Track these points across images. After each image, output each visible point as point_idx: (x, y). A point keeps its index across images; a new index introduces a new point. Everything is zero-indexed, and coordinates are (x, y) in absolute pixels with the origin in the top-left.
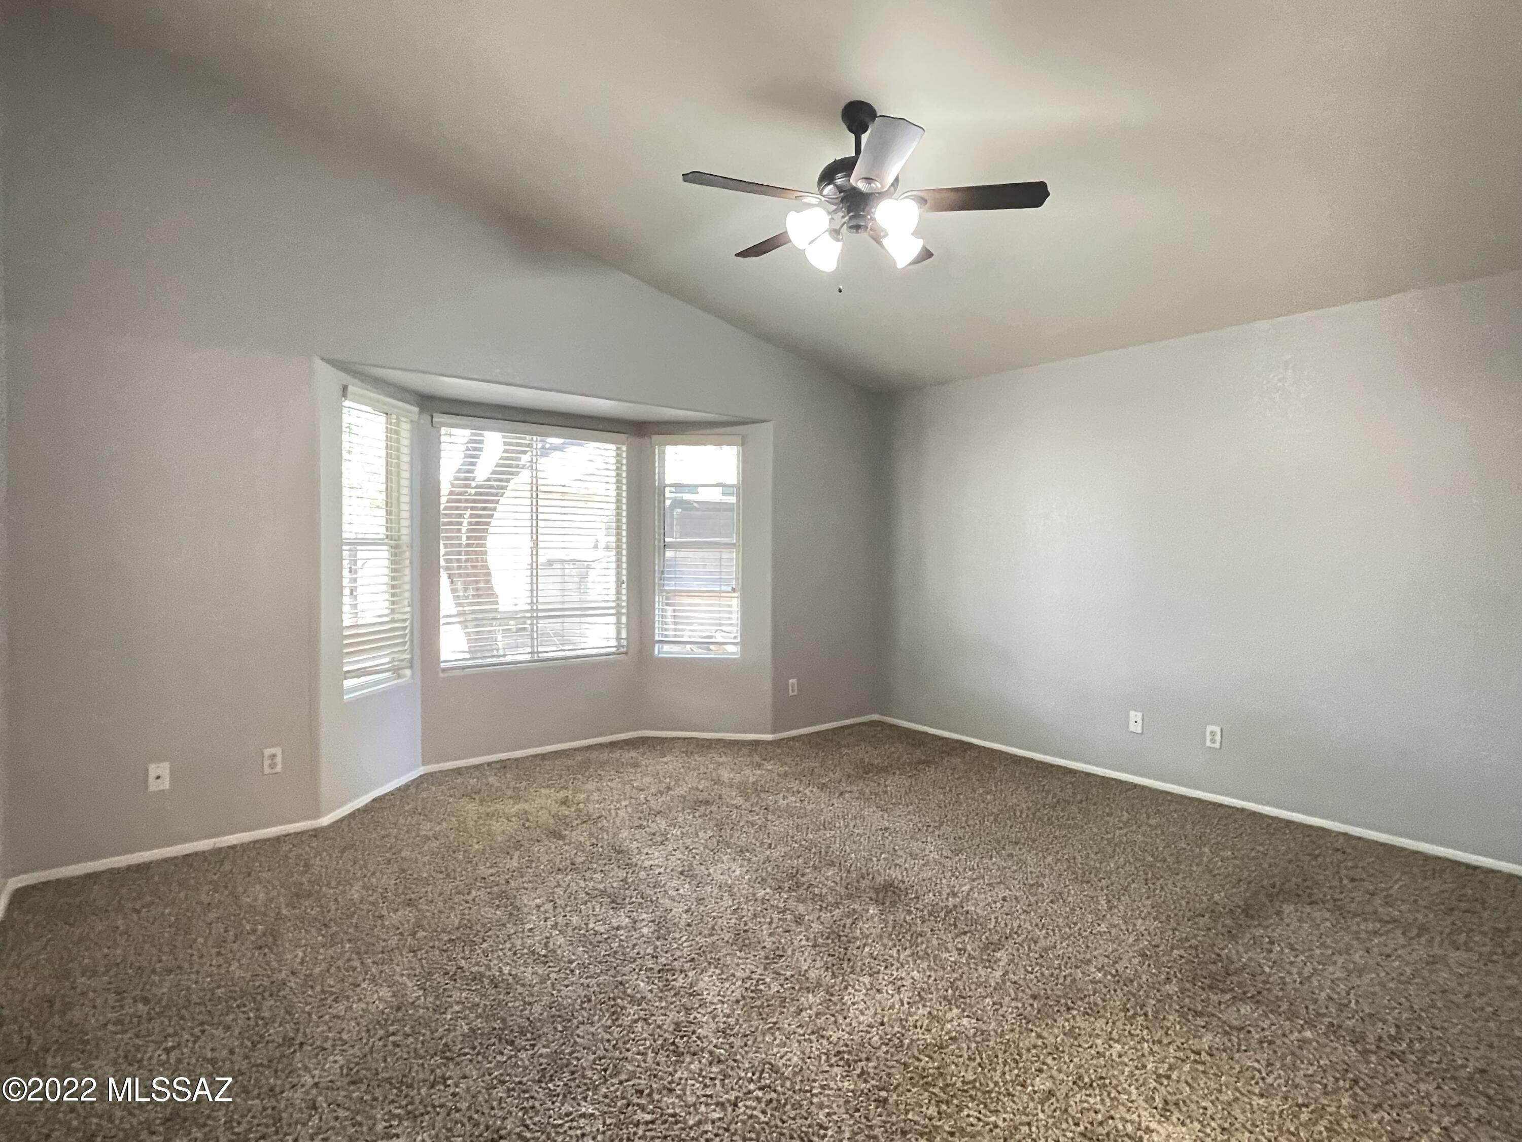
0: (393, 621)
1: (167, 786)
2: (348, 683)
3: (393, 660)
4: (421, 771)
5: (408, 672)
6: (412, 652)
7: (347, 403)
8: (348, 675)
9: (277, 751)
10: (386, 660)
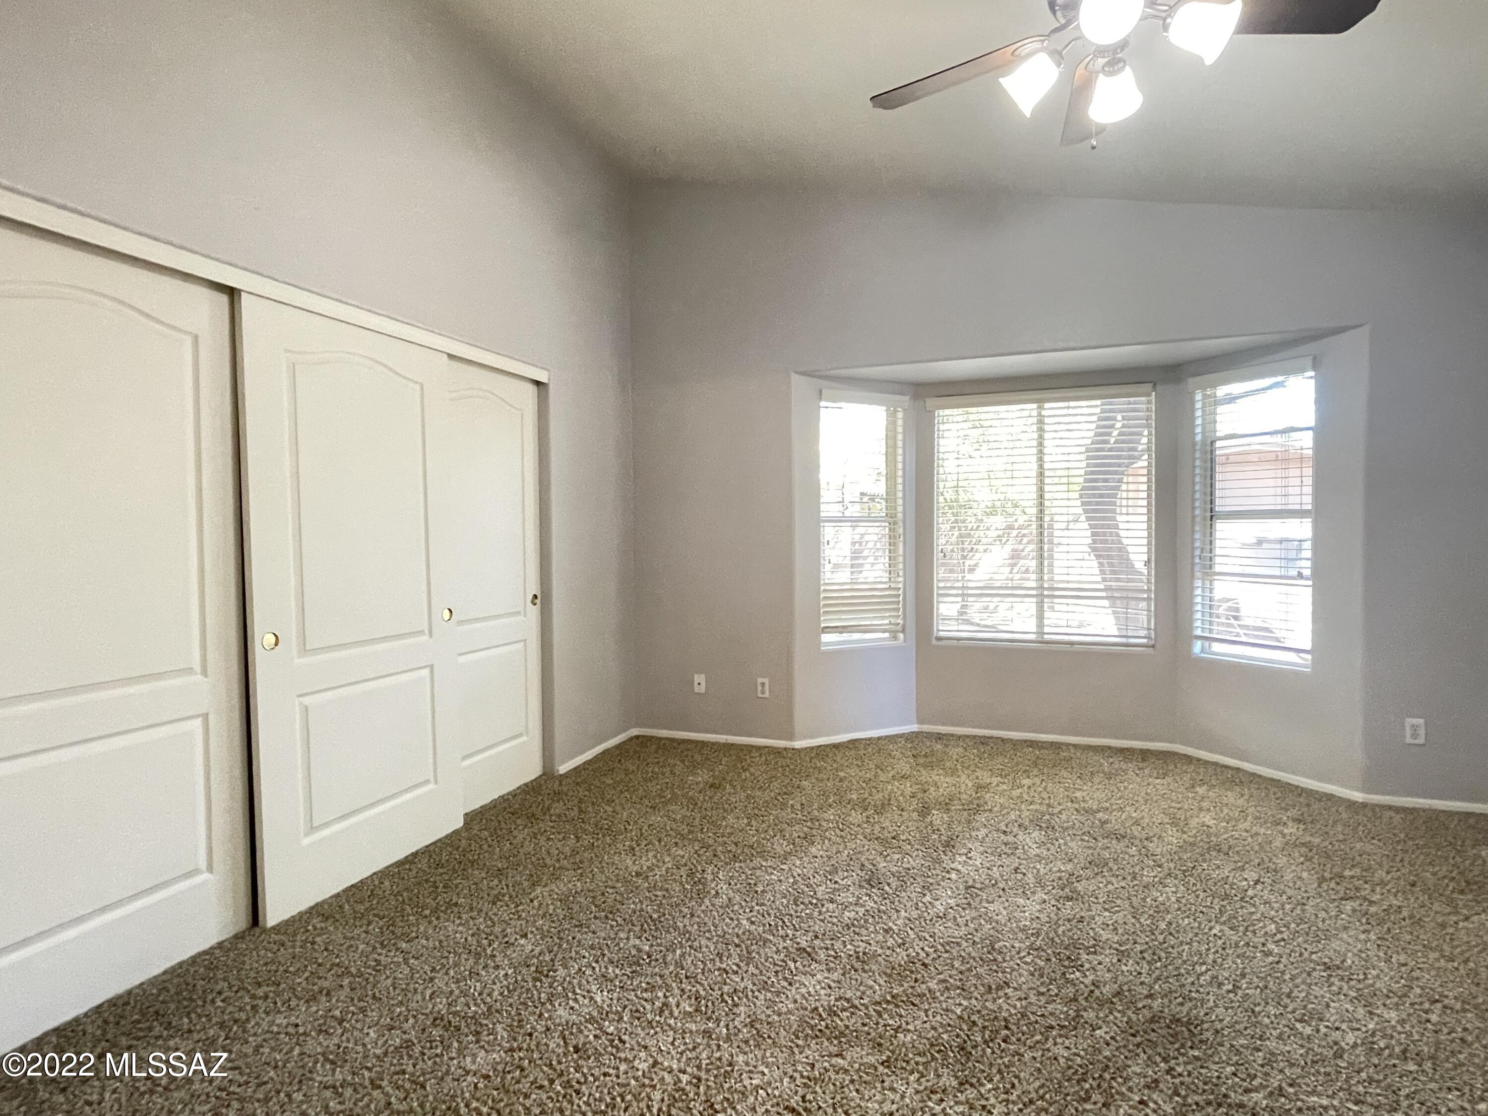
0: (890, 588)
1: (703, 691)
2: (826, 638)
3: (890, 623)
4: (915, 728)
5: (901, 636)
6: (904, 619)
7: (822, 404)
8: (826, 630)
9: (766, 681)
10: (886, 622)
